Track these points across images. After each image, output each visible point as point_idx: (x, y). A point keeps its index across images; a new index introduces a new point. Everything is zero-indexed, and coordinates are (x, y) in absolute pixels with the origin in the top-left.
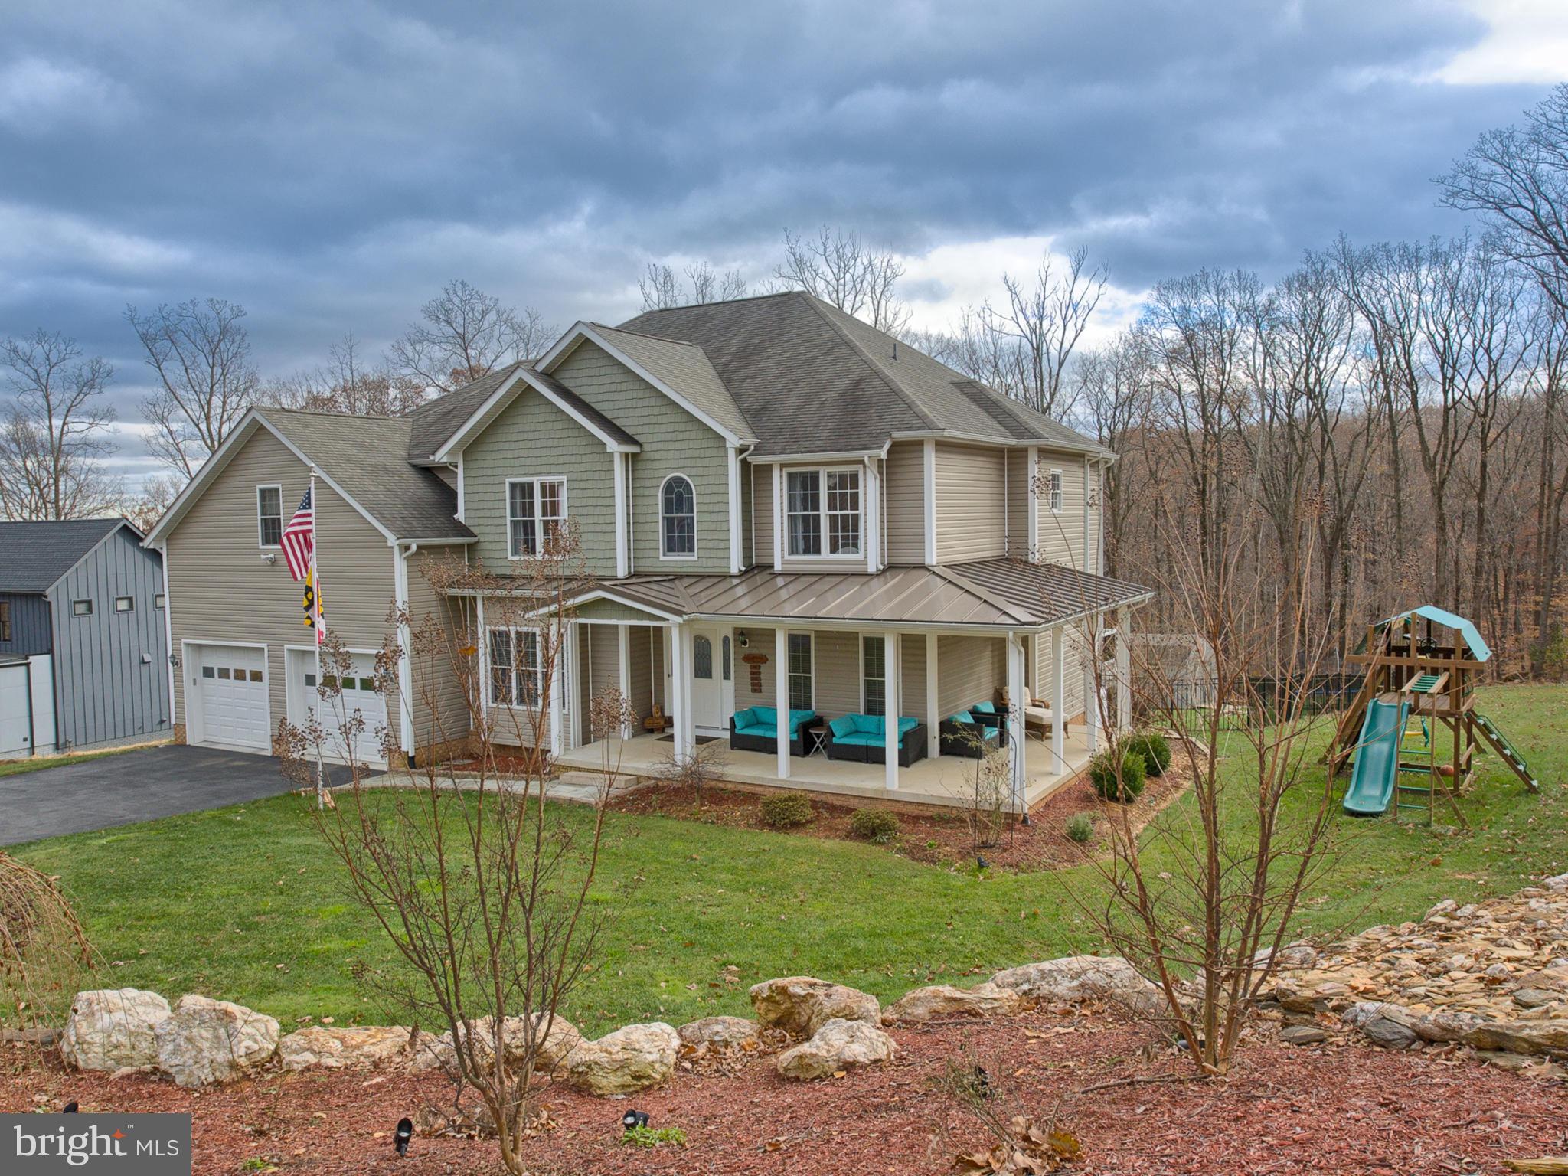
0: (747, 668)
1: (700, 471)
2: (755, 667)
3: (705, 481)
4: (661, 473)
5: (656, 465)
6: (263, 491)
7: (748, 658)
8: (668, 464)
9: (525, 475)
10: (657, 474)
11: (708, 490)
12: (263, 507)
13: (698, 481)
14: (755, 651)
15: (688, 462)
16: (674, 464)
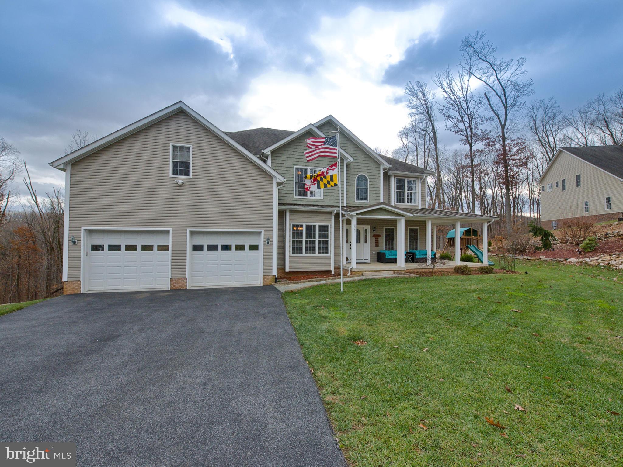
0: (374, 239)
1: (370, 174)
2: (377, 238)
3: (372, 177)
4: (356, 173)
5: (354, 170)
6: (175, 147)
7: (374, 236)
8: (359, 170)
9: (303, 165)
10: (354, 173)
11: (373, 180)
12: (173, 155)
13: (370, 177)
14: (377, 234)
15: (366, 171)
16: (361, 170)
